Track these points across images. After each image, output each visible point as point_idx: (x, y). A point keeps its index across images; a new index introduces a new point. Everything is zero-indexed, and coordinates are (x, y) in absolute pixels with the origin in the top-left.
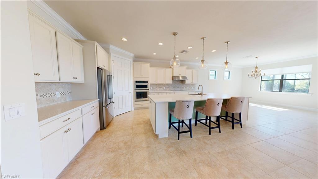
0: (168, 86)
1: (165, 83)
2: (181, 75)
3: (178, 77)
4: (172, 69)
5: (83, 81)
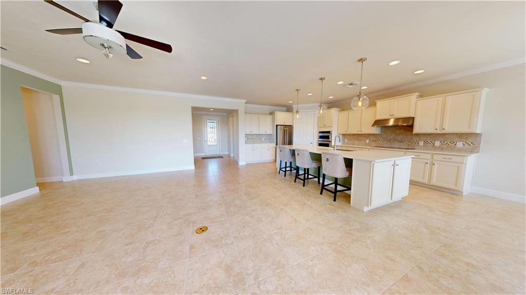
0: (373, 139)
1: (359, 133)
2: (393, 117)
3: (387, 120)
4: (375, 108)
5: (271, 133)
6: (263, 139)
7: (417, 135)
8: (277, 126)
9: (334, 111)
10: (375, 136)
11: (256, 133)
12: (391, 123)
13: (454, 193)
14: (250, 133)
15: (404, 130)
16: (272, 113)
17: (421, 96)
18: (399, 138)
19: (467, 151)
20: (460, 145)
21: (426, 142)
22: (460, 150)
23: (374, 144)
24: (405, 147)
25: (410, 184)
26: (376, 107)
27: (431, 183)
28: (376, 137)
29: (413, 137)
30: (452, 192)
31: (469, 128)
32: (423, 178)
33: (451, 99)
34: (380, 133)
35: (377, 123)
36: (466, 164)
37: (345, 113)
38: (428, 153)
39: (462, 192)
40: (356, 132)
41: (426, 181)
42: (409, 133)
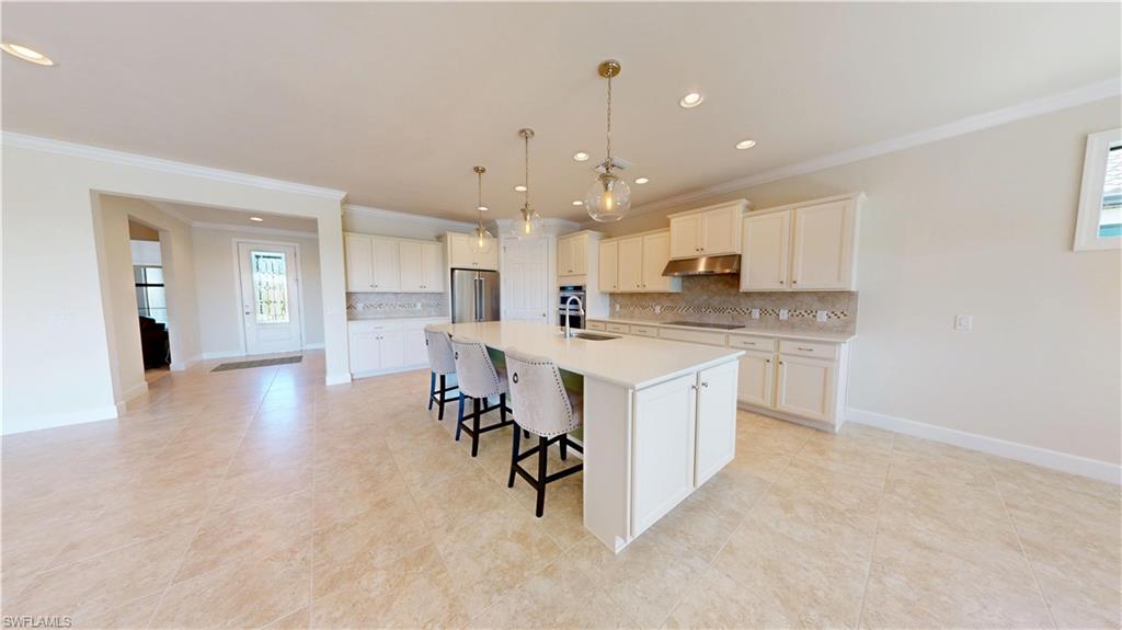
0: (668, 304)
1: (640, 290)
2: (703, 253)
3: (693, 261)
4: (667, 234)
5: (441, 290)
6: (419, 306)
7: (748, 294)
8: (453, 270)
9: (588, 239)
10: (672, 297)
11: (394, 291)
12: (701, 268)
13: (819, 428)
14: (371, 290)
15: (724, 285)
16: (440, 238)
17: (751, 208)
18: (716, 301)
19: (835, 330)
20: (822, 316)
21: (763, 311)
22: (822, 328)
23: (670, 316)
24: (727, 323)
25: (738, 408)
26: (669, 231)
27: (779, 408)
28: (672, 301)
29: (741, 300)
30: (816, 426)
31: (839, 279)
32: (763, 396)
33: (805, 215)
34: (679, 291)
35: (674, 267)
36: (839, 360)
37: (611, 244)
38: (771, 338)
39: (834, 427)
40: (634, 289)
41: (768, 404)
42: (733, 291)
